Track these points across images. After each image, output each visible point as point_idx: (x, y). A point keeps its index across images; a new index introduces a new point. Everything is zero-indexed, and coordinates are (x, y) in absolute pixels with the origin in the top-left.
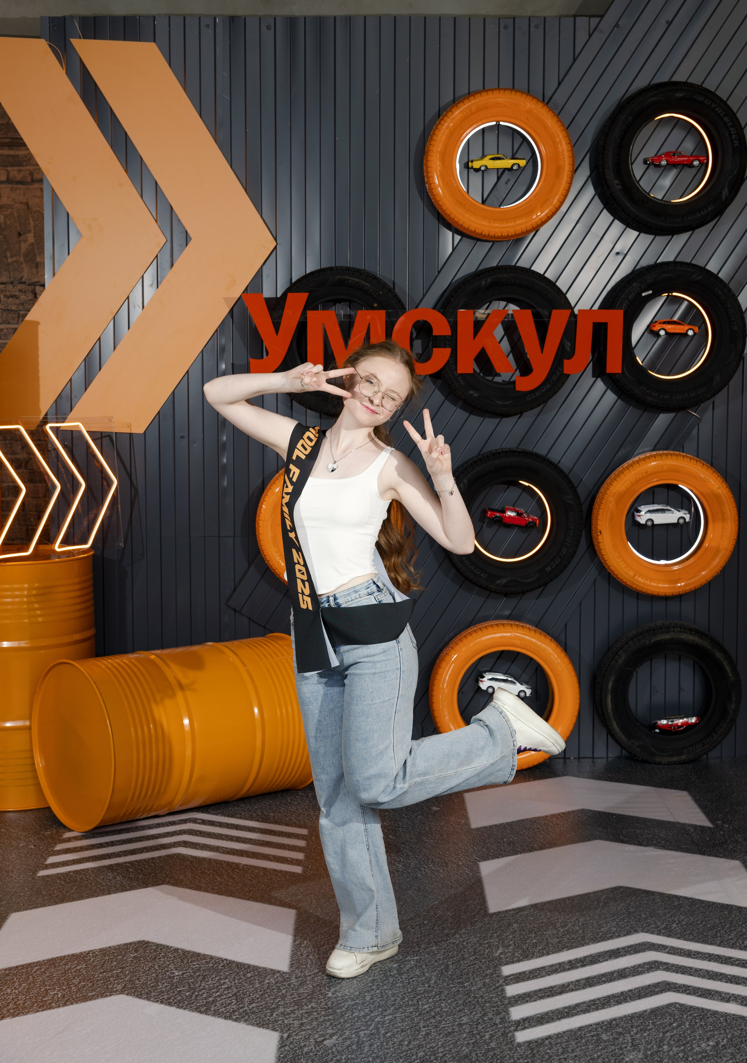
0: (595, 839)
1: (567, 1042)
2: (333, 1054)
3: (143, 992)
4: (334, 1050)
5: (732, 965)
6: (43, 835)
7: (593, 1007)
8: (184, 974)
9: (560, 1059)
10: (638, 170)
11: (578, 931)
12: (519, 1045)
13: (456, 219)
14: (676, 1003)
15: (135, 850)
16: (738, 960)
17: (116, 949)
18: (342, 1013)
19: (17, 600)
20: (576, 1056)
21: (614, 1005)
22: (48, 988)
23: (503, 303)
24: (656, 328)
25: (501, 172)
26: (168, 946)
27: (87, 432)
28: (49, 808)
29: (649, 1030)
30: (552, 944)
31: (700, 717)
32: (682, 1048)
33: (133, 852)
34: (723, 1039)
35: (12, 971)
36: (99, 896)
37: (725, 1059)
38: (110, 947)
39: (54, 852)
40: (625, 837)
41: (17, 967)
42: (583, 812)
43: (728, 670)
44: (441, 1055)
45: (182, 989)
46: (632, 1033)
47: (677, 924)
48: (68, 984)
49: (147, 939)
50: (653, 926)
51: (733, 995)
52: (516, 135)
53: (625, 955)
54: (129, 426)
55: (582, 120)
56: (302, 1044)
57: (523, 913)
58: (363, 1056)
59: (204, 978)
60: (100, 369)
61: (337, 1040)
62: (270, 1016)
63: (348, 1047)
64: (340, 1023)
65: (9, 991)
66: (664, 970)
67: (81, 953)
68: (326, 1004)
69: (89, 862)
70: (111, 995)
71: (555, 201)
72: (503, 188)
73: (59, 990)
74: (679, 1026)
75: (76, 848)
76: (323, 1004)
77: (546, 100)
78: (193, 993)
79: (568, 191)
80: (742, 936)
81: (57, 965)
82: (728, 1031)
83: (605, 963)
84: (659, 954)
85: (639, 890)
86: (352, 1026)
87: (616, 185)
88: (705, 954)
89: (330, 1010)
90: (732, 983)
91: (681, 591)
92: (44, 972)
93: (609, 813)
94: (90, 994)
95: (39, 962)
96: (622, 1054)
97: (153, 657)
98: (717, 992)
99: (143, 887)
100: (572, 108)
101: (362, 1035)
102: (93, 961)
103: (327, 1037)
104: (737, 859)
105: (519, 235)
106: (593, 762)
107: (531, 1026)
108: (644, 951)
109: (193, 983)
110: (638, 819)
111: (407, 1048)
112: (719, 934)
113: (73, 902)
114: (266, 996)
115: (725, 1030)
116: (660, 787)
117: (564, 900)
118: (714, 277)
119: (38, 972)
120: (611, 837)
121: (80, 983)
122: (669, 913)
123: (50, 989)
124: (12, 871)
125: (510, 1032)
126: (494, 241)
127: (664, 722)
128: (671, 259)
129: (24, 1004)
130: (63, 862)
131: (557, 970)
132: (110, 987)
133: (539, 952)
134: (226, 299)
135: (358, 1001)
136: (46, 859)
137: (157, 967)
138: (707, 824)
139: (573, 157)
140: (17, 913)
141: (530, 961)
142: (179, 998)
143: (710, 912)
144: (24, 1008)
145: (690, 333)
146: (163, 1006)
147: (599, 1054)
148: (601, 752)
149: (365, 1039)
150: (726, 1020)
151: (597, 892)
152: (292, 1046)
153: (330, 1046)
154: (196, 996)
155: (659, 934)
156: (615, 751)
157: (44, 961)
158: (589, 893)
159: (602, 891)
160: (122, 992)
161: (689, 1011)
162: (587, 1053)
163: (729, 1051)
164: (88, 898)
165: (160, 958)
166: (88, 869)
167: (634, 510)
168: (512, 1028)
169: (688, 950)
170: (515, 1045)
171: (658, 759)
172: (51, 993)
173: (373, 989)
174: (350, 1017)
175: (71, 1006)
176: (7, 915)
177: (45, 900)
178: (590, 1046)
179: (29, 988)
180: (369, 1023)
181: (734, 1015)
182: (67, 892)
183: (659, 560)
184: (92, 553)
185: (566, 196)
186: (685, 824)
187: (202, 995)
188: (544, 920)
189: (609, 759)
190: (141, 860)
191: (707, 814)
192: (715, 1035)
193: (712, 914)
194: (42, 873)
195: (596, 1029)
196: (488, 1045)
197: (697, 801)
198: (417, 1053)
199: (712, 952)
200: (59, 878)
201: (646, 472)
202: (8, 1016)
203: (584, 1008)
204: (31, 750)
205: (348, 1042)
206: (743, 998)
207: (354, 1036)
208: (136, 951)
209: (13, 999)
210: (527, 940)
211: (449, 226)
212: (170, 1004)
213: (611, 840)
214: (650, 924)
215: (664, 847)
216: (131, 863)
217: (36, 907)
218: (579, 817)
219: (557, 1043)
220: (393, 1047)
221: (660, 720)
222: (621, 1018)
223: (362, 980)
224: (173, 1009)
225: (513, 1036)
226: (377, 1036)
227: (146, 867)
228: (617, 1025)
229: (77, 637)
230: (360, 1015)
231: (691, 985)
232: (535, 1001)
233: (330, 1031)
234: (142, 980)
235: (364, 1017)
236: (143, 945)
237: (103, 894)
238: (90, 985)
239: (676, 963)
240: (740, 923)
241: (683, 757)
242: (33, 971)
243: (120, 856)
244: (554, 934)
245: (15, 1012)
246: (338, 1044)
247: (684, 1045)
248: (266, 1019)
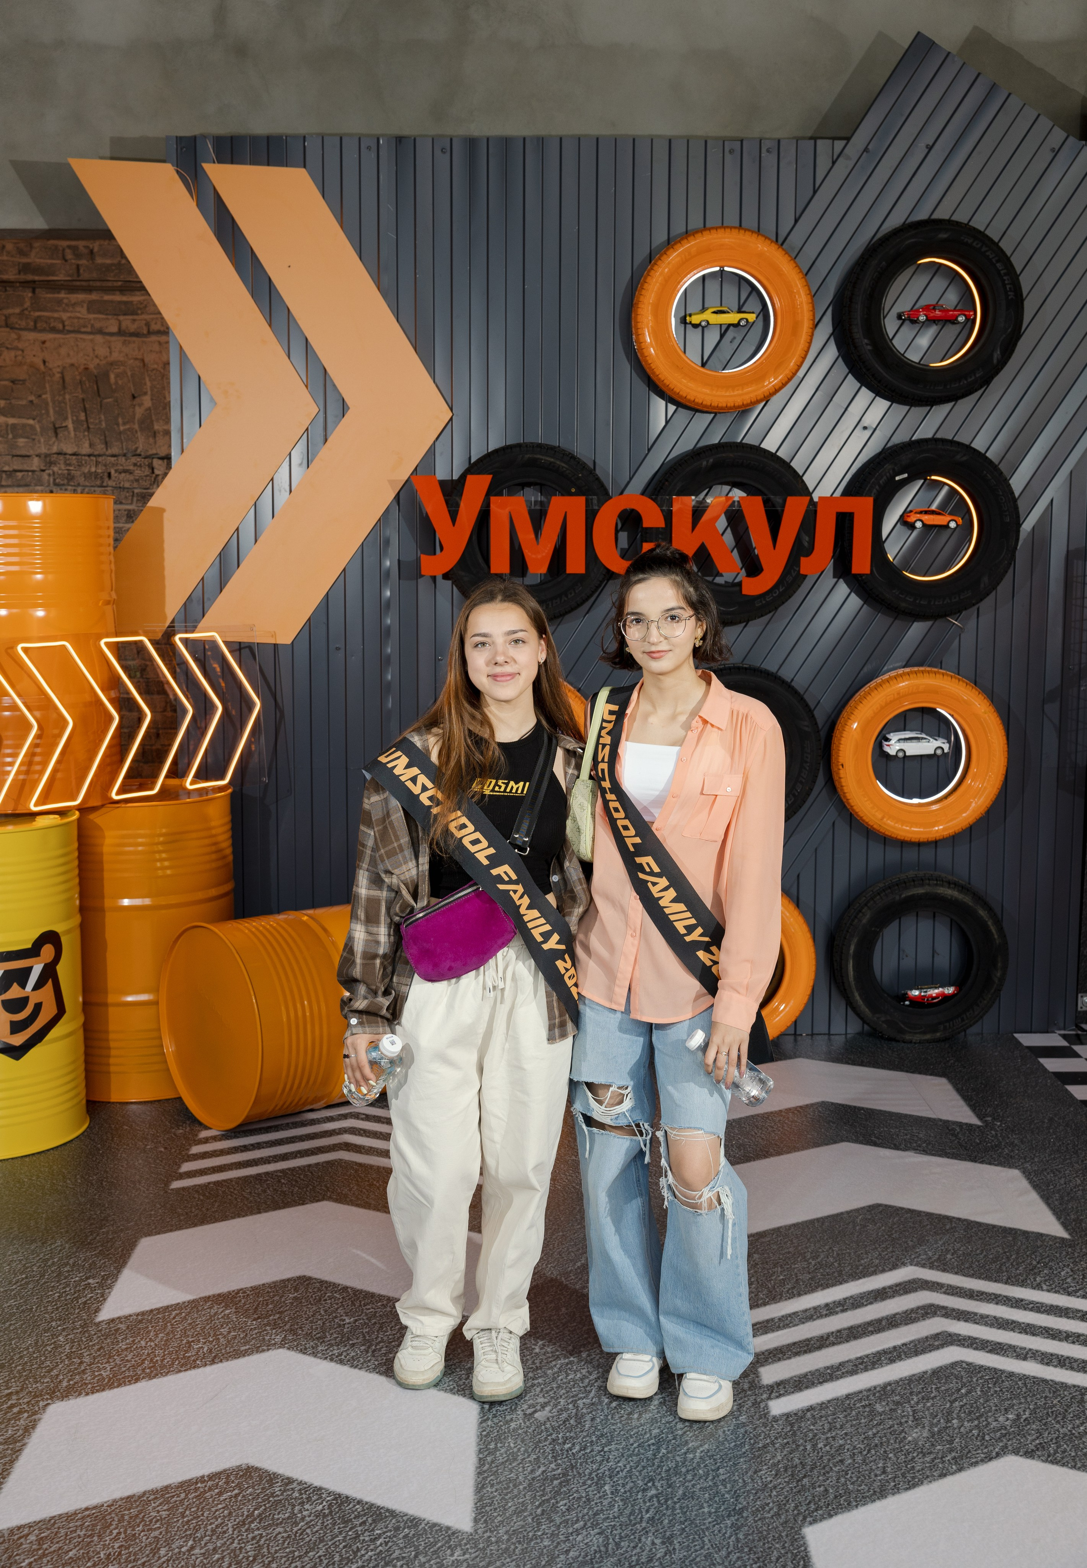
0: (842, 1141)
1: (834, 1414)
2: (547, 1431)
3: (308, 1346)
4: (548, 1426)
5: (1025, 1309)
6: (175, 1134)
7: (862, 1367)
8: (356, 1321)
9: (827, 1438)
10: (890, 325)
11: (833, 1264)
12: (776, 1419)
13: (671, 386)
14: (962, 1362)
15: (286, 1154)
16: (1032, 1302)
17: (271, 1288)
18: (554, 1374)
19: (140, 848)
20: (846, 1434)
21: (887, 1364)
22: (191, 1340)
23: (726, 488)
24: (911, 519)
25: (725, 330)
26: (334, 1284)
27: (223, 642)
28: (180, 1099)
29: (933, 1398)
30: (804, 1282)
31: (959, 984)
32: (976, 1422)
33: (284, 1157)
34: (1024, 1411)
35: (146, 1317)
36: (246, 1215)
37: (1030, 1438)
38: (264, 1285)
39: (189, 1156)
40: (879, 1139)
41: (152, 1311)
42: (825, 1105)
43: (993, 929)
44: (680, 1432)
45: (355, 1341)
46: (912, 1402)
47: (953, 1254)
48: (215, 1335)
49: (308, 1273)
50: (924, 1257)
51: (1030, 1350)
52: (743, 283)
53: (894, 1297)
54: (274, 635)
55: (823, 266)
56: (508, 1418)
57: (763, 1240)
58: (585, 1434)
59: (381, 1327)
60: (238, 566)
61: (550, 1412)
62: (466, 1379)
63: (564, 1422)
64: (552, 1389)
65: (143, 1343)
66: (943, 1316)
67: (229, 1293)
68: (533, 1363)
69: (232, 1169)
70: (268, 1350)
71: (792, 364)
72: (727, 348)
73: (205, 1343)
74: (969, 1392)
75: (215, 1151)
76: (530, 1362)
77: (780, 240)
78: (369, 1347)
79: (807, 352)
80: (1032, 1270)
81: (200, 1308)
82: (1029, 1399)
83: (870, 1307)
84: (934, 1294)
85: (902, 1209)
86: (567, 1392)
87: (865, 345)
88: (990, 1294)
89: (539, 1371)
90: (1027, 1333)
91: (938, 836)
92: (185, 1317)
93: (855, 1107)
94: (243, 1348)
95: (178, 1304)
96: (903, 1431)
97: (305, 918)
98: (1010, 1346)
99: (300, 1204)
100: (811, 250)
101: (581, 1406)
102: (245, 1304)
103: (538, 1407)
104: (1016, 1167)
105: (748, 405)
106: (829, 1039)
107: (787, 1393)
108: (915, 1290)
109: (368, 1333)
110: (891, 1114)
111: (638, 1424)
112: (1004, 1268)
113: (216, 1224)
114: (459, 1351)
115: (1025, 1398)
116: (913, 1072)
117: (812, 1222)
118: (980, 457)
119: (178, 1319)
120: (861, 1138)
121: (229, 1332)
122: (941, 1239)
123: (193, 1341)
124: (140, 1182)
125: (762, 1400)
126: (716, 412)
127: (916, 993)
128: (929, 435)
129: (162, 1361)
130: (200, 1170)
131: (812, 1316)
132: (267, 1338)
133: (788, 1291)
134: (391, 482)
135: (572, 1359)
136: (179, 1167)
137: (322, 1312)
138: (974, 1121)
139: (813, 310)
140: (148, 1238)
141: (779, 1304)
142: (353, 1354)
143: (990, 1238)
144: (163, 1367)
145: (953, 525)
146: (333, 1364)
147: (874, 1431)
148: (838, 1027)
149: (584, 1411)
150: (1025, 1384)
151: (851, 1211)
152: (496, 1421)
153: (542, 1420)
154: (374, 1351)
155: (931, 1268)
156: (855, 1027)
157: (184, 1303)
158: (842, 1213)
159: (857, 1210)
160: (282, 1346)
161: (979, 1372)
162: (860, 1430)
163: (1034, 1426)
164: (233, 1218)
165: (325, 1300)
166: (231, 1180)
167: (882, 738)
168: (765, 1396)
169: (970, 1290)
170: (770, 1418)
171: (908, 1037)
172: (195, 1347)
173: (589, 1343)
174: (565, 1380)
175: (220, 1365)
176: (136, 1241)
177: (181, 1221)
178: (863, 1421)
179: (167, 1340)
180: (588, 1388)
181: (1034, 1377)
182: (207, 1210)
183: (910, 797)
184: (230, 791)
185: (804, 358)
186: (948, 1121)
187: (380, 1350)
188: (791, 1250)
189: (849, 1036)
190: (295, 1168)
191: (974, 1107)
192: (1014, 1405)
193: (993, 1242)
194: (176, 1185)
195: (868, 1397)
196: (737, 1418)
197: (959, 1091)
198: (650, 1430)
199: (998, 1292)
200: (197, 1191)
201: (898, 694)
202: (144, 1378)
203: (850, 1368)
204: (159, 1030)
205: (565, 1415)
206: (1042, 1354)
207: (571, 1406)
208: (296, 1290)
209: (148, 1354)
210: (772, 1275)
211: (661, 394)
212: (341, 1362)
213: (861, 1143)
214: (920, 1255)
215: (926, 1152)
216: (283, 1171)
217: (171, 1231)
218: (819, 1112)
219: (821, 1417)
220: (621, 1422)
221: (911, 990)
222: (897, 1382)
223: (575, 1330)
224: (345, 1369)
225: (767, 1406)
226: (600, 1407)
227: (302, 1177)
228: (893, 1391)
229: (213, 892)
230: (577, 1378)
231: (977, 1336)
232: (789, 1358)
233: (541, 1400)
234: (306, 1329)
235: (582, 1380)
236: (303, 1282)
237: (252, 1214)
238: (242, 1336)
239: (956, 1306)
240: (1028, 1253)
241: (938, 1034)
242: (172, 1317)
243: (269, 1163)
244: (804, 1268)
245: (152, 1372)
246: (553, 1417)
247: (978, 1418)
248: (461, 1383)
